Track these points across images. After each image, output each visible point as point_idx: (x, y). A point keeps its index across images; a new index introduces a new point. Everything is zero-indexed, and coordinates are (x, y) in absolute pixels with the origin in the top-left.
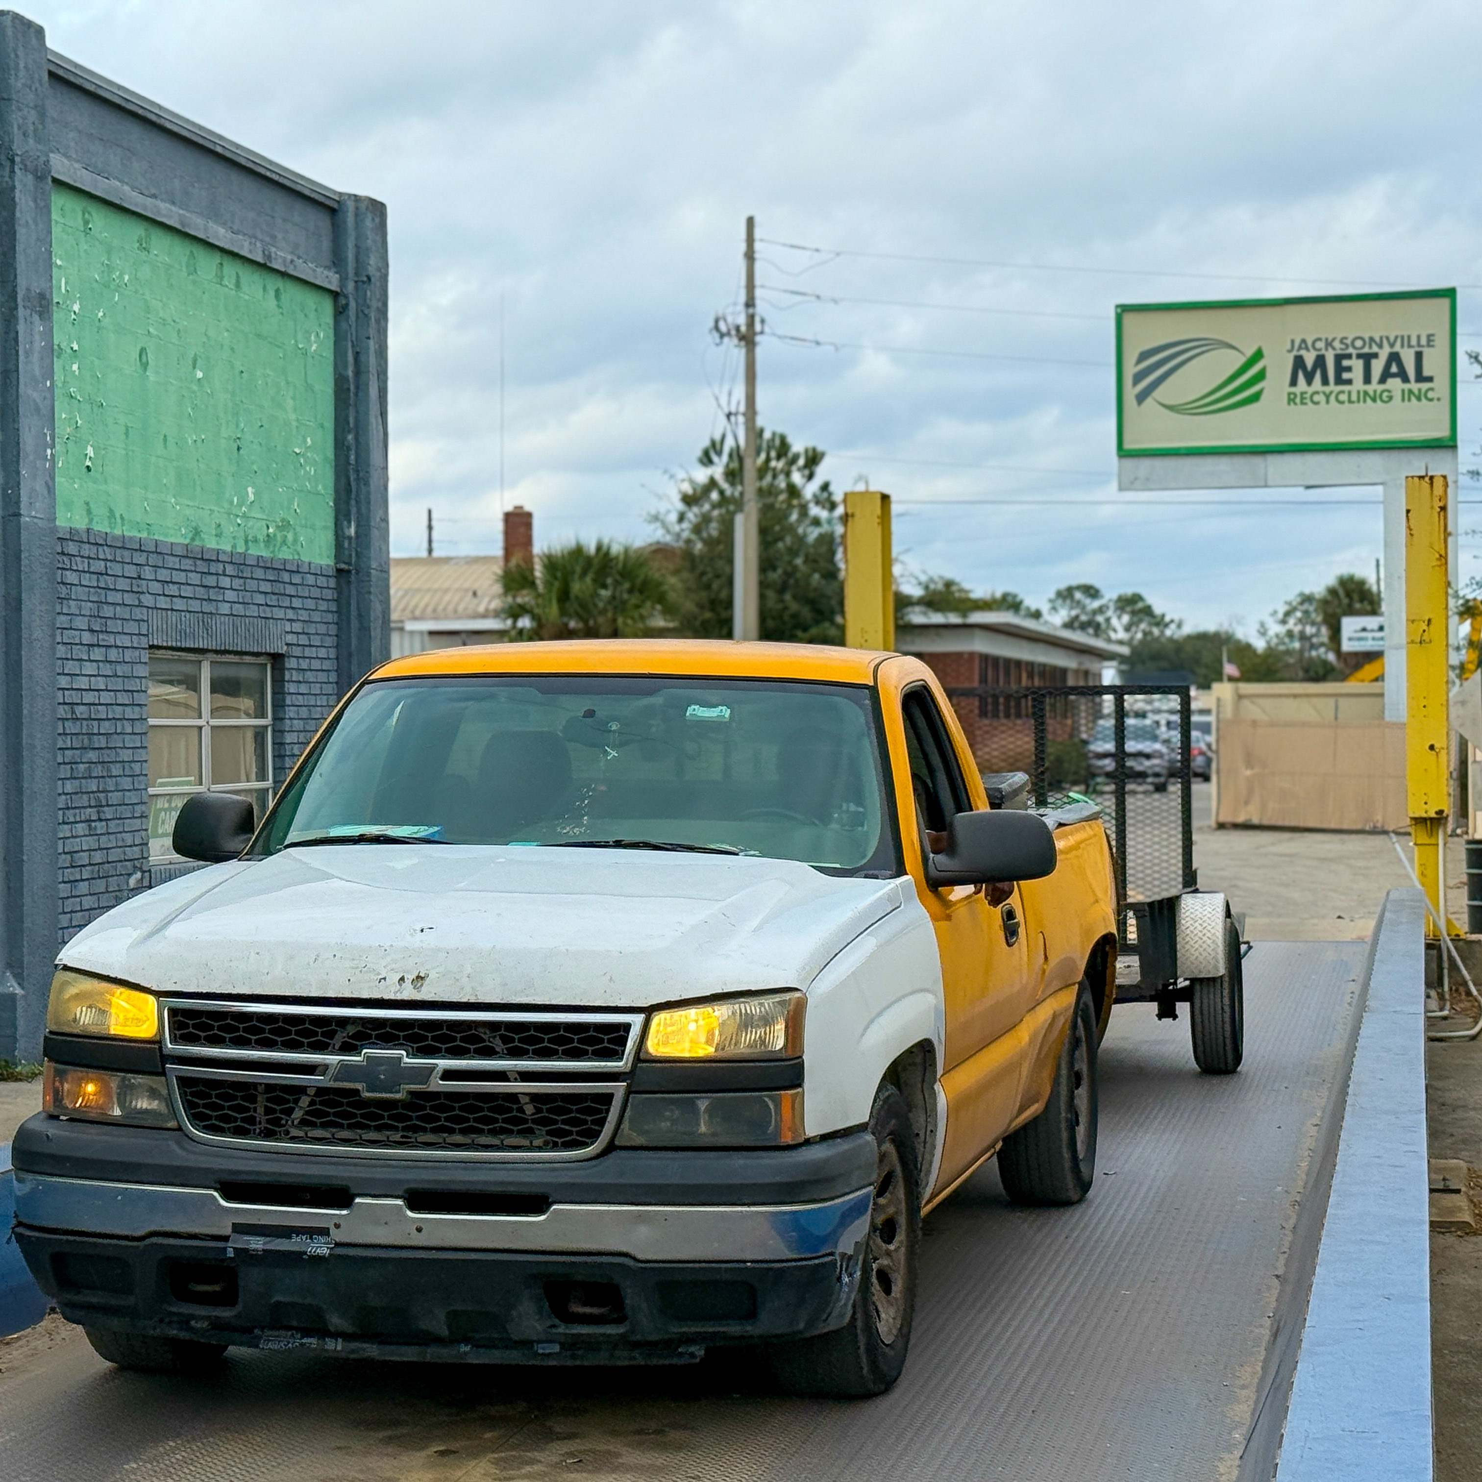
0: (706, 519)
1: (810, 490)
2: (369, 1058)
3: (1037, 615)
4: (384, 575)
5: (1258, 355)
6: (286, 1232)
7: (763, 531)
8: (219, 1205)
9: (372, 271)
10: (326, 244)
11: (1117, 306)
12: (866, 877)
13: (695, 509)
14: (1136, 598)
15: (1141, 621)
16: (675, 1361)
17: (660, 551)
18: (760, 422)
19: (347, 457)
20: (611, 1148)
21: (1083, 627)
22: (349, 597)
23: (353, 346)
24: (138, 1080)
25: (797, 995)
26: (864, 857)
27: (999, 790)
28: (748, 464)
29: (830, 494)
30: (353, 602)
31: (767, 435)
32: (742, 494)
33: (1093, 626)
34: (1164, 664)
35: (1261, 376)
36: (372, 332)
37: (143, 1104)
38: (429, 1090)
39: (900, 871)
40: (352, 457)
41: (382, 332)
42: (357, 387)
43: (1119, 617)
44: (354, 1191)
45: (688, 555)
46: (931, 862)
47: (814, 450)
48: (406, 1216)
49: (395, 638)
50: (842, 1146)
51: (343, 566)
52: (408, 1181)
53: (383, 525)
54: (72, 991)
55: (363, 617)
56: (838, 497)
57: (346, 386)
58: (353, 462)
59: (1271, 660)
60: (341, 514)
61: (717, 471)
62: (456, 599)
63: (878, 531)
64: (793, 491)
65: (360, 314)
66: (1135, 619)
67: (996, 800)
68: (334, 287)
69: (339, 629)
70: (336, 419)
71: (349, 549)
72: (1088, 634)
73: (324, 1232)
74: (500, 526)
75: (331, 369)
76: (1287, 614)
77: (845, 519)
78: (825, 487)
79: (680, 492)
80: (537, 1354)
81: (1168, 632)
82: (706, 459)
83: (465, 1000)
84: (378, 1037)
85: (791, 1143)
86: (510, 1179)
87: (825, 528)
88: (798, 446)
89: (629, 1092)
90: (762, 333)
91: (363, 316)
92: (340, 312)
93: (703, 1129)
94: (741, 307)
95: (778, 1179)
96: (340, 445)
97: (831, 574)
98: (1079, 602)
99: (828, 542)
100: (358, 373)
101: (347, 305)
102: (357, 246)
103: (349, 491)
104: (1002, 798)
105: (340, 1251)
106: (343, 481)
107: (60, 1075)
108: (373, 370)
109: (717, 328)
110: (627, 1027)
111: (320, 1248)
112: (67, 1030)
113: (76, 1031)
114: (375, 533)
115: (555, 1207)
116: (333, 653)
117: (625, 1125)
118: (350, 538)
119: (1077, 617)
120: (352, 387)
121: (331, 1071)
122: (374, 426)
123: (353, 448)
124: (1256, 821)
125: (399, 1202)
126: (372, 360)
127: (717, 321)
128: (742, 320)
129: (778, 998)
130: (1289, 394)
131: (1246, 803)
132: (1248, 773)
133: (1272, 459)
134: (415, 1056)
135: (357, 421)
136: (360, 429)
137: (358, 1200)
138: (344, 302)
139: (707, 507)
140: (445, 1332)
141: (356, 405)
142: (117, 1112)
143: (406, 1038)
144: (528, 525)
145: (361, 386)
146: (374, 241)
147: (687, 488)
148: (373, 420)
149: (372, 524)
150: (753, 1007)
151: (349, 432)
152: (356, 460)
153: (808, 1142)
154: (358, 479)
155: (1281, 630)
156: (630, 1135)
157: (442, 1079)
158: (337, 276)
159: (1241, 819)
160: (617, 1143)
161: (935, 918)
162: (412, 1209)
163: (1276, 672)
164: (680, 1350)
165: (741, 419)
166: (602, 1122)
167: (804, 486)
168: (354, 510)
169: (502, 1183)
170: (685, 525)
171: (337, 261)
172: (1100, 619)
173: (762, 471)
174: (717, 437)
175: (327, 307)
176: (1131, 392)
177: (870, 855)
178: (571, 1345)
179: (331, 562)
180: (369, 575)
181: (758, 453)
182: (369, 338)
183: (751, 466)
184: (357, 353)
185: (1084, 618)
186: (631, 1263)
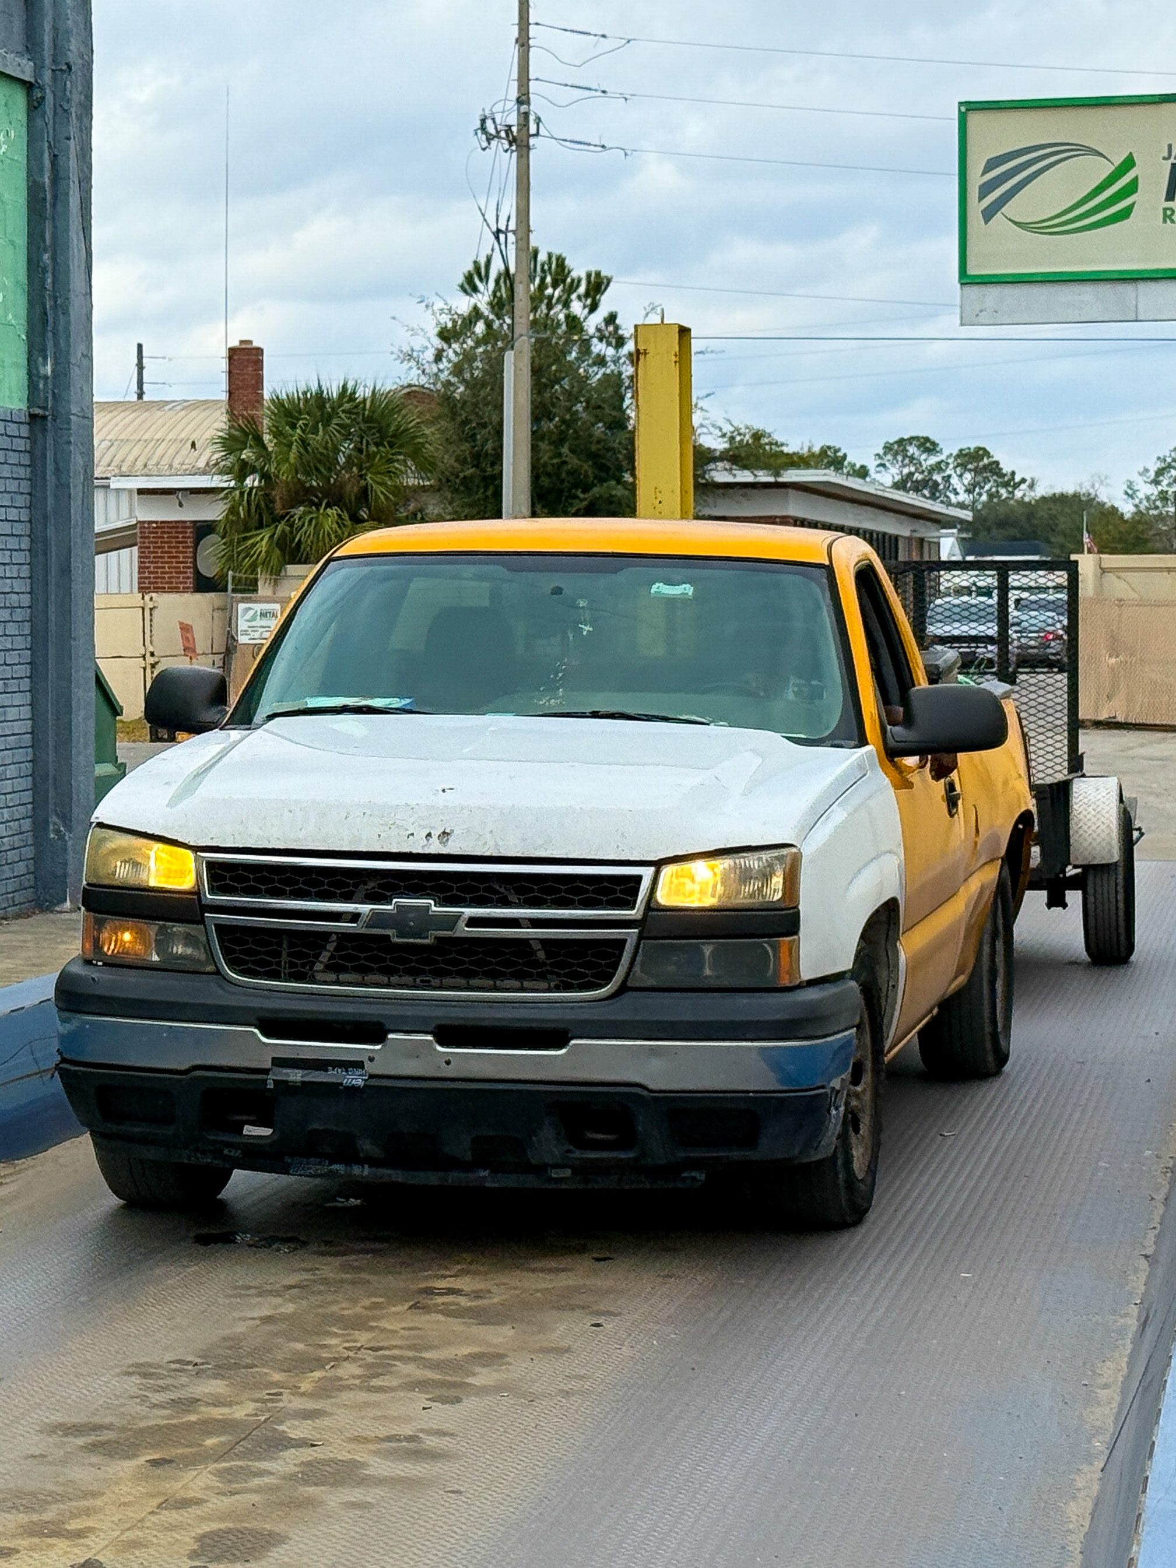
0: (468, 357)
1: (593, 323)
2: (398, 907)
3: (862, 473)
4: (86, 421)
5: (1129, 163)
6: (322, 1065)
7: (537, 371)
8: (260, 1041)
9: (73, 57)
10: (18, 25)
11: (961, 104)
12: (832, 746)
13: (456, 346)
14: (980, 453)
15: (987, 480)
16: (680, 1185)
17: (413, 394)
18: (533, 243)
19: (43, 281)
20: (623, 989)
21: (918, 487)
22: (45, 448)
23: (50, 147)
24: (178, 928)
25: (794, 850)
26: (827, 728)
27: (937, 667)
28: (520, 290)
29: (617, 328)
30: (50, 455)
31: (542, 257)
32: (512, 327)
33: (928, 486)
34: (1013, 532)
35: (1132, 188)
36: (73, 130)
37: (179, 949)
38: (456, 935)
39: (863, 742)
40: (49, 280)
41: (86, 131)
42: (55, 197)
43: (961, 476)
44: (387, 1027)
45: (447, 399)
46: (889, 734)
47: (598, 274)
48: (436, 1050)
49: (99, 497)
50: (831, 990)
51: (37, 411)
52: (437, 1018)
53: (85, 362)
54: (110, 845)
55: (61, 471)
56: (627, 331)
57: (41, 195)
58: (49, 286)
59: (1140, 527)
60: (35, 349)
61: (482, 300)
62: (171, 451)
63: (675, 371)
64: (574, 323)
65: (59, 110)
66: (979, 478)
67: (934, 675)
68: (27, 77)
69: (32, 486)
70: (30, 235)
71: (45, 391)
72: (924, 496)
73: (359, 1065)
74: (224, 365)
75: (23, 174)
76: (1160, 472)
77: (635, 358)
78: (611, 319)
79: (438, 323)
80: (551, 1179)
81: (1018, 494)
82: (469, 286)
83: (488, 854)
84: (406, 888)
85: (788, 985)
86: (533, 1016)
87: (611, 367)
88: (578, 270)
89: (641, 937)
90: (537, 134)
91: (62, 111)
92: (34, 107)
93: (708, 972)
94: (512, 105)
95: (778, 1017)
96: (34, 266)
97: (619, 423)
98: (912, 458)
99: (614, 384)
100: (55, 180)
101: (43, 98)
102: (55, 29)
103: (45, 322)
104: (939, 674)
105: (374, 1082)
106: (38, 310)
107: (100, 925)
108: (74, 177)
109: (483, 128)
110: (638, 879)
111: (356, 1079)
112: (106, 882)
113: (115, 883)
114: (75, 371)
115: (573, 1042)
116: (25, 515)
117: (637, 968)
118: (46, 377)
119: (911, 474)
120: (49, 197)
121: (362, 919)
122: (75, 242)
123: (50, 269)
124: (1120, 719)
125: (430, 1038)
126: (73, 164)
127: (483, 121)
128: (513, 119)
129: (776, 853)
130: (1165, 209)
131: (1109, 697)
132: (1113, 661)
133: (1142, 286)
134: (441, 906)
135: (54, 237)
136: (59, 248)
137: (391, 1036)
138: (39, 95)
139: (470, 342)
140: (468, 1157)
141: (53, 218)
142: (155, 958)
143: (432, 888)
144: (259, 364)
145: (59, 195)
146: (76, 22)
147: (446, 320)
148: (73, 235)
149: (73, 361)
150: (753, 862)
151: (45, 251)
152: (54, 283)
153: (800, 986)
154: (55, 307)
155: (1153, 491)
156: (641, 978)
157: (467, 925)
158: (31, 63)
159: (1103, 716)
160: (629, 984)
161: (896, 787)
162: (442, 1045)
163: (1146, 541)
164: (684, 1175)
165: (511, 238)
166: (615, 966)
167: (586, 318)
168: (50, 344)
169: (525, 1020)
170: (444, 364)
171: (31, 46)
172: (937, 477)
173: (536, 299)
174: (482, 261)
175: (19, 99)
176: (976, 207)
177: (833, 726)
178: (583, 1170)
179: (23, 406)
180: (69, 422)
181: (532, 279)
182: (69, 139)
183: (523, 293)
184: (55, 156)
185: (918, 476)
186: (645, 1093)
